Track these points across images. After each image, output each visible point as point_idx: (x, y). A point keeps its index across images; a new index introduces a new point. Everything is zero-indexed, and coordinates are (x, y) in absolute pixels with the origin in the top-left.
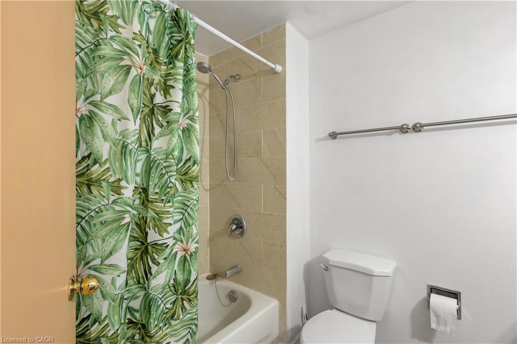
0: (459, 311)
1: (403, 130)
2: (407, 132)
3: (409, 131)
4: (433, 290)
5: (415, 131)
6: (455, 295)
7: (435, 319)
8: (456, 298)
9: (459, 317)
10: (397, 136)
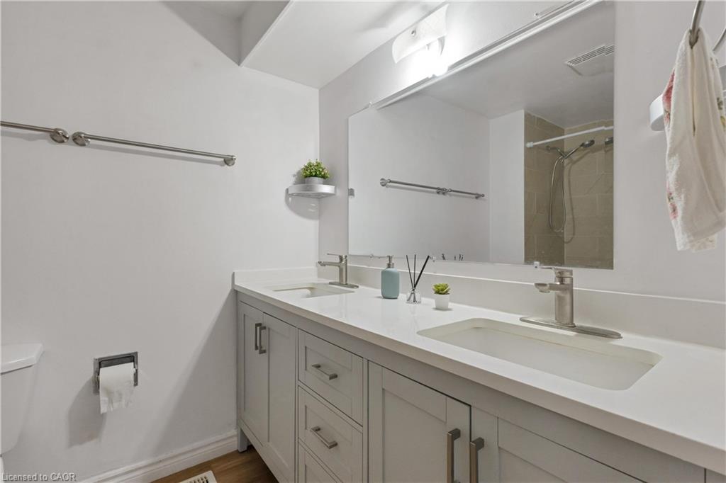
0: (136, 375)
1: (57, 136)
2: (63, 142)
3: (65, 141)
4: (103, 363)
5: (77, 143)
6: (132, 358)
7: (107, 399)
8: (131, 362)
9: (136, 382)
10: (46, 145)
